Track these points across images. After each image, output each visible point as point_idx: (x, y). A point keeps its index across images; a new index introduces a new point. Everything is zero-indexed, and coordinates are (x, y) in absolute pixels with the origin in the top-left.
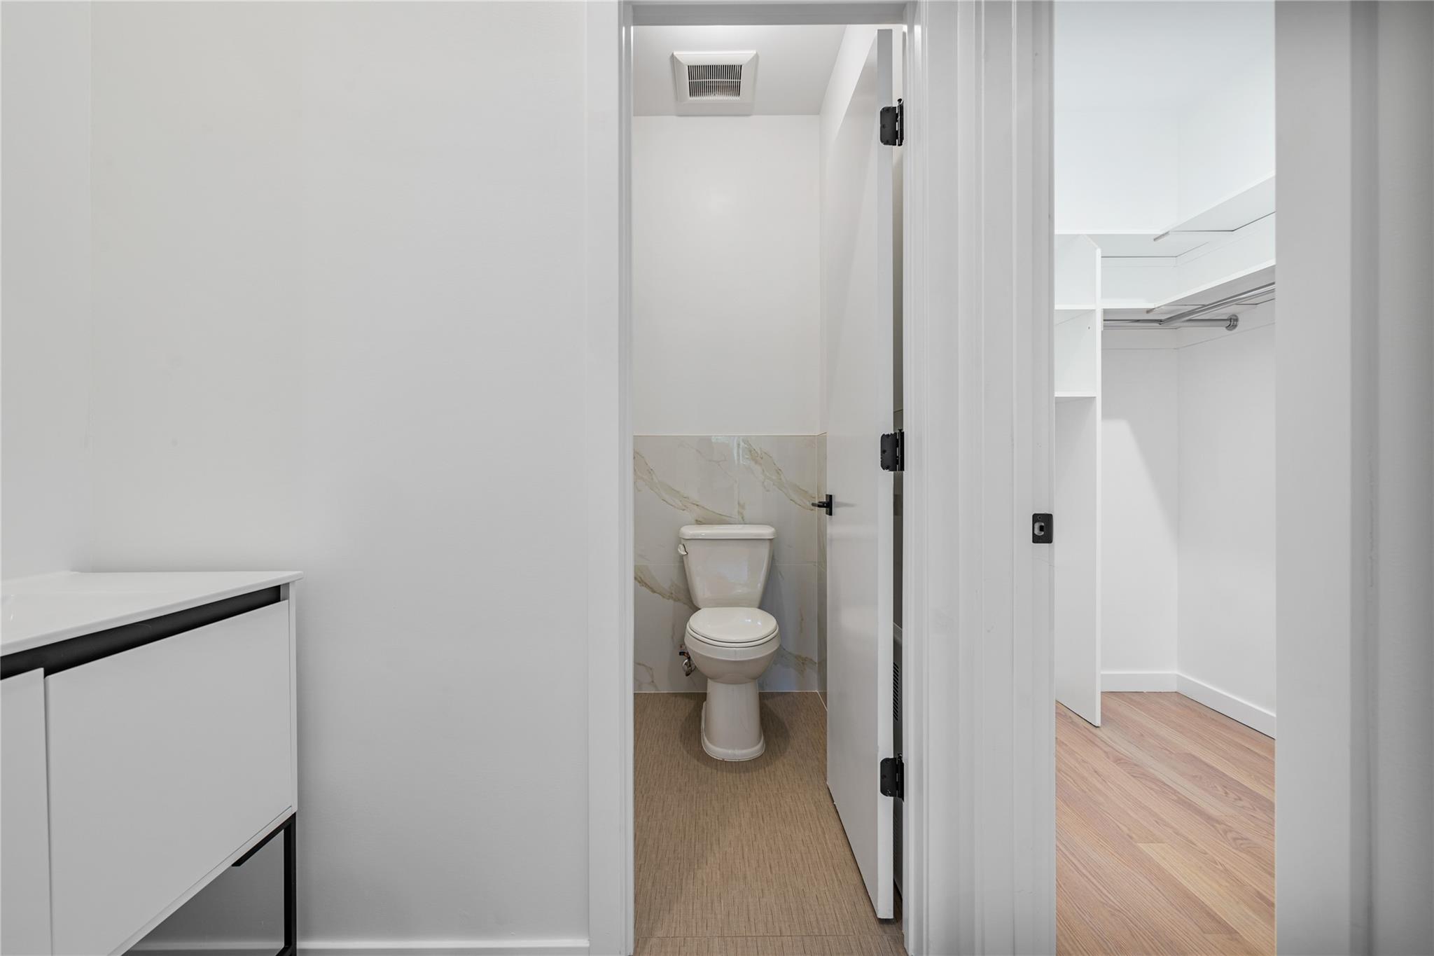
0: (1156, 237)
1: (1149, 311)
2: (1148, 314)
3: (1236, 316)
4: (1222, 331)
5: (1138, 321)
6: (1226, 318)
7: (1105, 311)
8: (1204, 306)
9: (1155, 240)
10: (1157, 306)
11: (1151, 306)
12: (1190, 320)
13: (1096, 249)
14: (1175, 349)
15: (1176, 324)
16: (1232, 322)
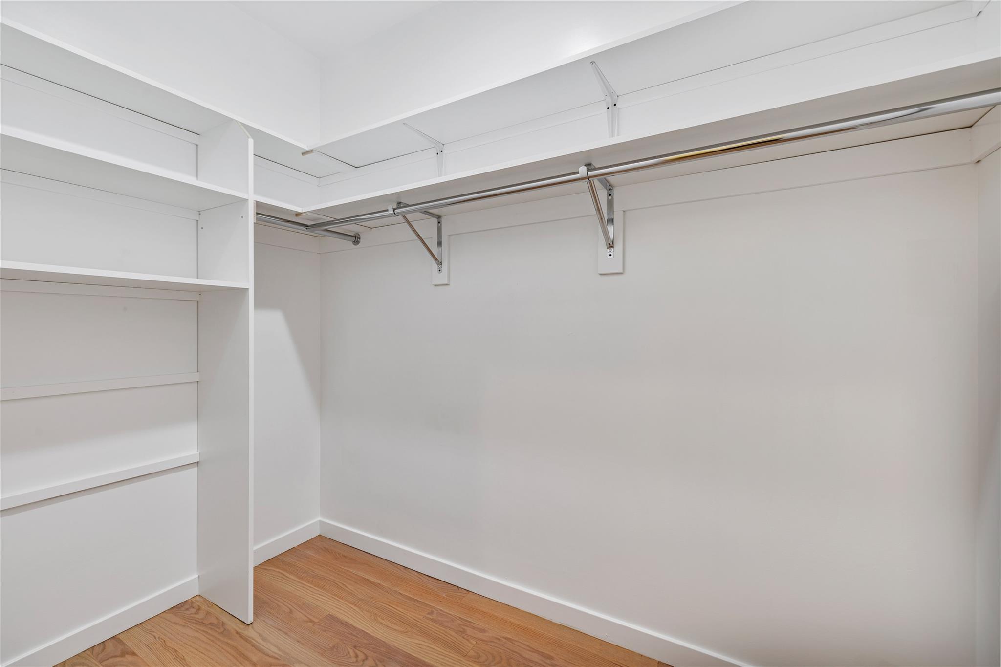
0: (304, 151)
1: (298, 214)
2: (296, 218)
3: (359, 235)
4: (349, 244)
5: (289, 221)
6: (353, 235)
7: (258, 205)
8: (337, 220)
9: (303, 154)
10: (303, 211)
11: (299, 210)
12: (326, 230)
13: (248, 138)
14: (318, 253)
15: (319, 232)
16: (356, 239)
